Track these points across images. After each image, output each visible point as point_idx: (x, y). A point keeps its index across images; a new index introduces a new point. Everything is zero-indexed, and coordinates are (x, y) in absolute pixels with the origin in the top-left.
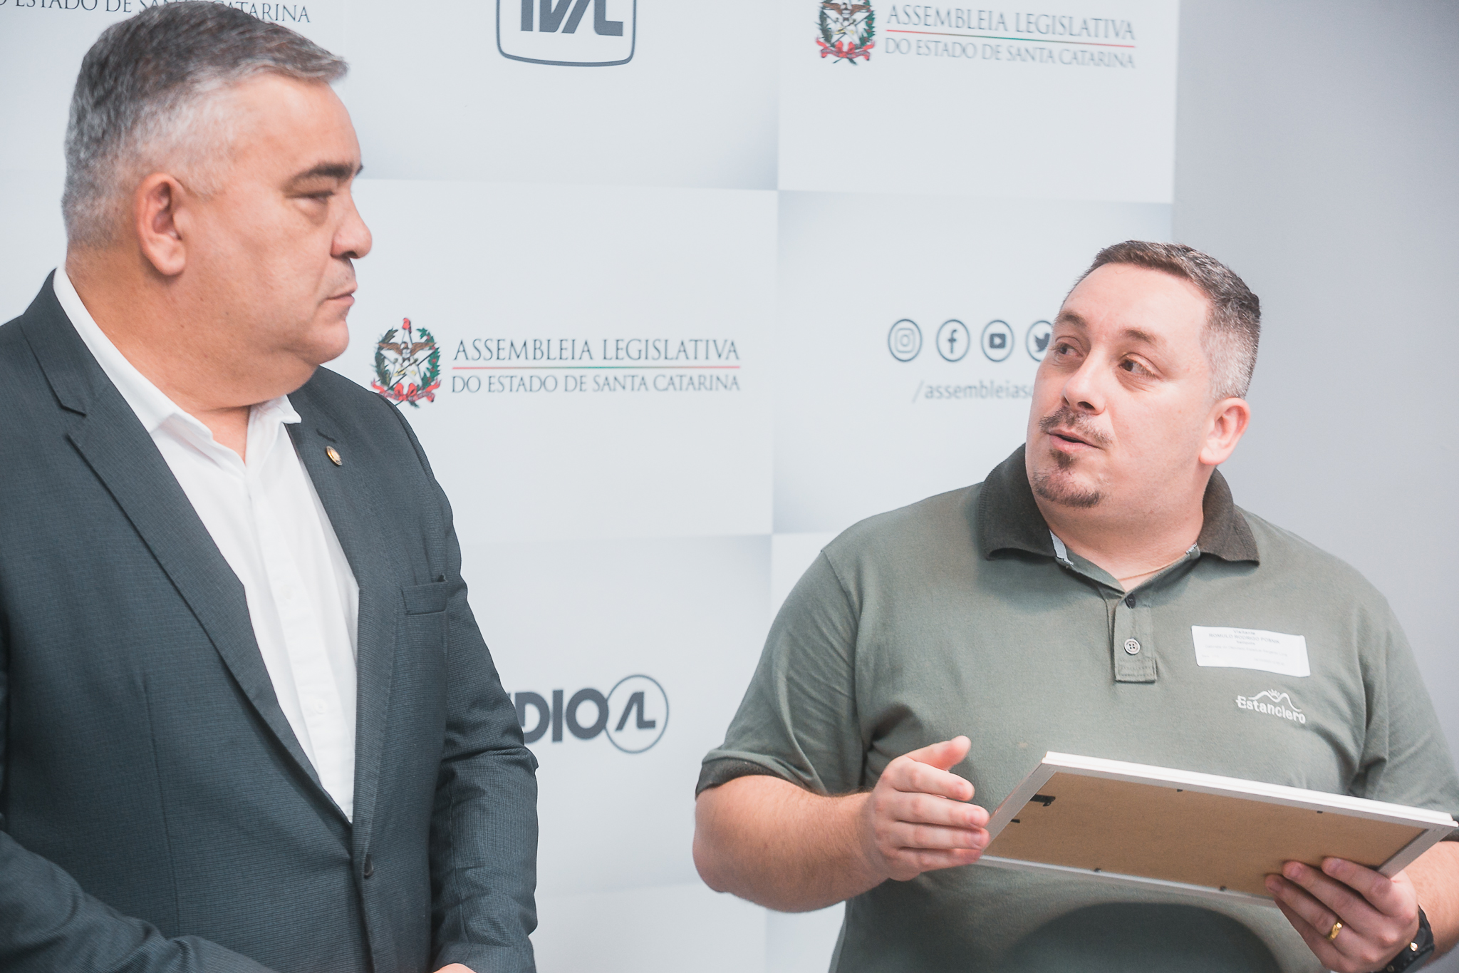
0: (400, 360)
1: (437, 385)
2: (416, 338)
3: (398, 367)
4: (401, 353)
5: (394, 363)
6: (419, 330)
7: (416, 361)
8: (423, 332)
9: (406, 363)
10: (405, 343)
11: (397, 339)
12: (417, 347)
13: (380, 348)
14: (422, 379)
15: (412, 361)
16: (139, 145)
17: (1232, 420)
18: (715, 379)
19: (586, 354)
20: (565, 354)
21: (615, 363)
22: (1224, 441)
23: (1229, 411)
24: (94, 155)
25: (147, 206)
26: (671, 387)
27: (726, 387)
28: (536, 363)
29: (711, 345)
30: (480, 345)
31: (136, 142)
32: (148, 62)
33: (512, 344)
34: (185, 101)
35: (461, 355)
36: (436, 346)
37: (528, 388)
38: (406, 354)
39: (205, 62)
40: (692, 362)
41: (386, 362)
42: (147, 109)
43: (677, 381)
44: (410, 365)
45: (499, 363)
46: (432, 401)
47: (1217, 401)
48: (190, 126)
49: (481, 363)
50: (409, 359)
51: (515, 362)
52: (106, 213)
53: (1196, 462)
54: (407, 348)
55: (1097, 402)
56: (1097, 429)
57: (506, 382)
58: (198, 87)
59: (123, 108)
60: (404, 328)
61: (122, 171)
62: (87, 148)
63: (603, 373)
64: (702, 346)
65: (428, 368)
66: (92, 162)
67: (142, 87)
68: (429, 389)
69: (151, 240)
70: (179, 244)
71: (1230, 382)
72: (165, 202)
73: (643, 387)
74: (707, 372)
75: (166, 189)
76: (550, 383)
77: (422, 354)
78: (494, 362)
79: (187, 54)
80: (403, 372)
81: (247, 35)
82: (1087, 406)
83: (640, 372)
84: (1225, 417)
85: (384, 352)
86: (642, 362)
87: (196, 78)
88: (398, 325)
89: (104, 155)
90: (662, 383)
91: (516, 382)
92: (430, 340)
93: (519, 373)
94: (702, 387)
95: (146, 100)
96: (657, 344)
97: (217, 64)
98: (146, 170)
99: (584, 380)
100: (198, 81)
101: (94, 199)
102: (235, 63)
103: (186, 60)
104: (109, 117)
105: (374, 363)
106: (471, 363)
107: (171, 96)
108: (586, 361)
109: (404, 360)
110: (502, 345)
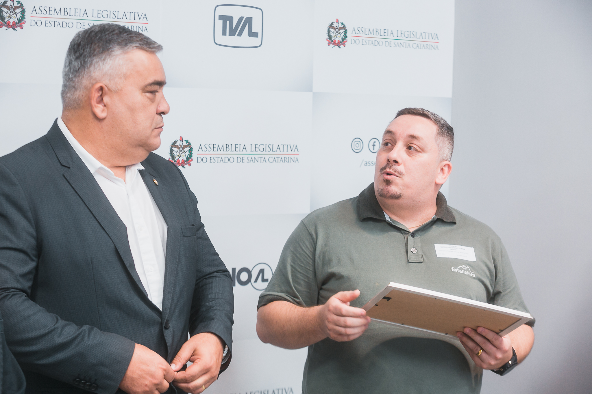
3: (178, 154)
5: (177, 152)
6: (185, 141)
10: (180, 145)
13: (172, 147)
14: (186, 158)
18: (290, 158)
20: (237, 149)
26: (274, 161)
27: (294, 161)
35: (200, 149)
43: (276, 159)
44: (182, 153)
50: (182, 151)
63: (251, 156)
65: (188, 154)
73: (264, 161)
74: (287, 156)
77: (187, 149)
80: (180, 156)
83: (264, 156)
85: (173, 148)
86: (264, 153)
90: (271, 160)
94: (285, 161)
96: (270, 146)
99: (244, 158)
105: (170, 152)
110: (215, 146)
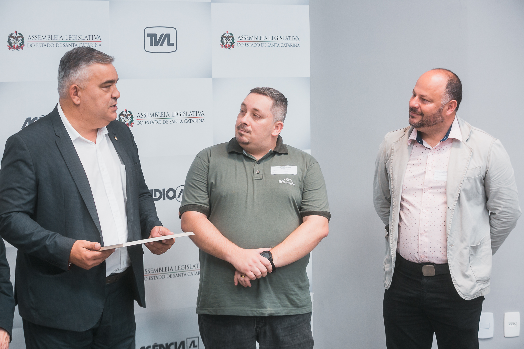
0: (124, 118)
1: (133, 123)
2: (128, 113)
4: (125, 117)
7: (128, 118)
8: (130, 112)
9: (126, 119)
11: (124, 114)
12: (128, 115)
15: (127, 118)
16: (70, 79)
17: (280, 126)
19: (168, 115)
21: (174, 117)
22: (278, 131)
23: (279, 124)
24: (62, 80)
25: (72, 91)
28: (156, 118)
29: (197, 112)
30: (143, 114)
31: (69, 78)
32: (71, 62)
33: (150, 114)
34: (79, 70)
35: (139, 116)
36: (133, 115)
37: (154, 123)
38: (126, 117)
39: (83, 61)
40: (193, 116)
41: (121, 119)
42: (71, 71)
43: (190, 121)
44: (127, 119)
45: (148, 118)
46: (132, 127)
47: (275, 123)
48: (80, 75)
49: (143, 118)
51: (151, 118)
52: (65, 92)
53: (271, 135)
54: (126, 115)
55: (248, 123)
56: (248, 129)
57: (149, 122)
58: (81, 67)
59: (67, 71)
60: (125, 111)
61: (67, 84)
62: (61, 79)
64: (195, 113)
66: (62, 82)
67: (70, 67)
68: (131, 124)
69: (73, 98)
70: (79, 98)
71: (278, 118)
72: (76, 90)
75: (76, 88)
76: (159, 122)
78: (146, 118)
79: (79, 60)
81: (92, 55)
82: (246, 124)
83: (181, 119)
84: (278, 125)
87: (81, 65)
88: (124, 111)
89: (64, 80)
91: (151, 122)
92: (131, 113)
93: (152, 120)
95: (71, 70)
97: (85, 62)
98: (72, 84)
100: (81, 66)
101: (63, 89)
102: (89, 61)
103: (79, 61)
104: (64, 73)
106: (141, 118)
107: (76, 68)
108: (168, 117)
109: (125, 118)
